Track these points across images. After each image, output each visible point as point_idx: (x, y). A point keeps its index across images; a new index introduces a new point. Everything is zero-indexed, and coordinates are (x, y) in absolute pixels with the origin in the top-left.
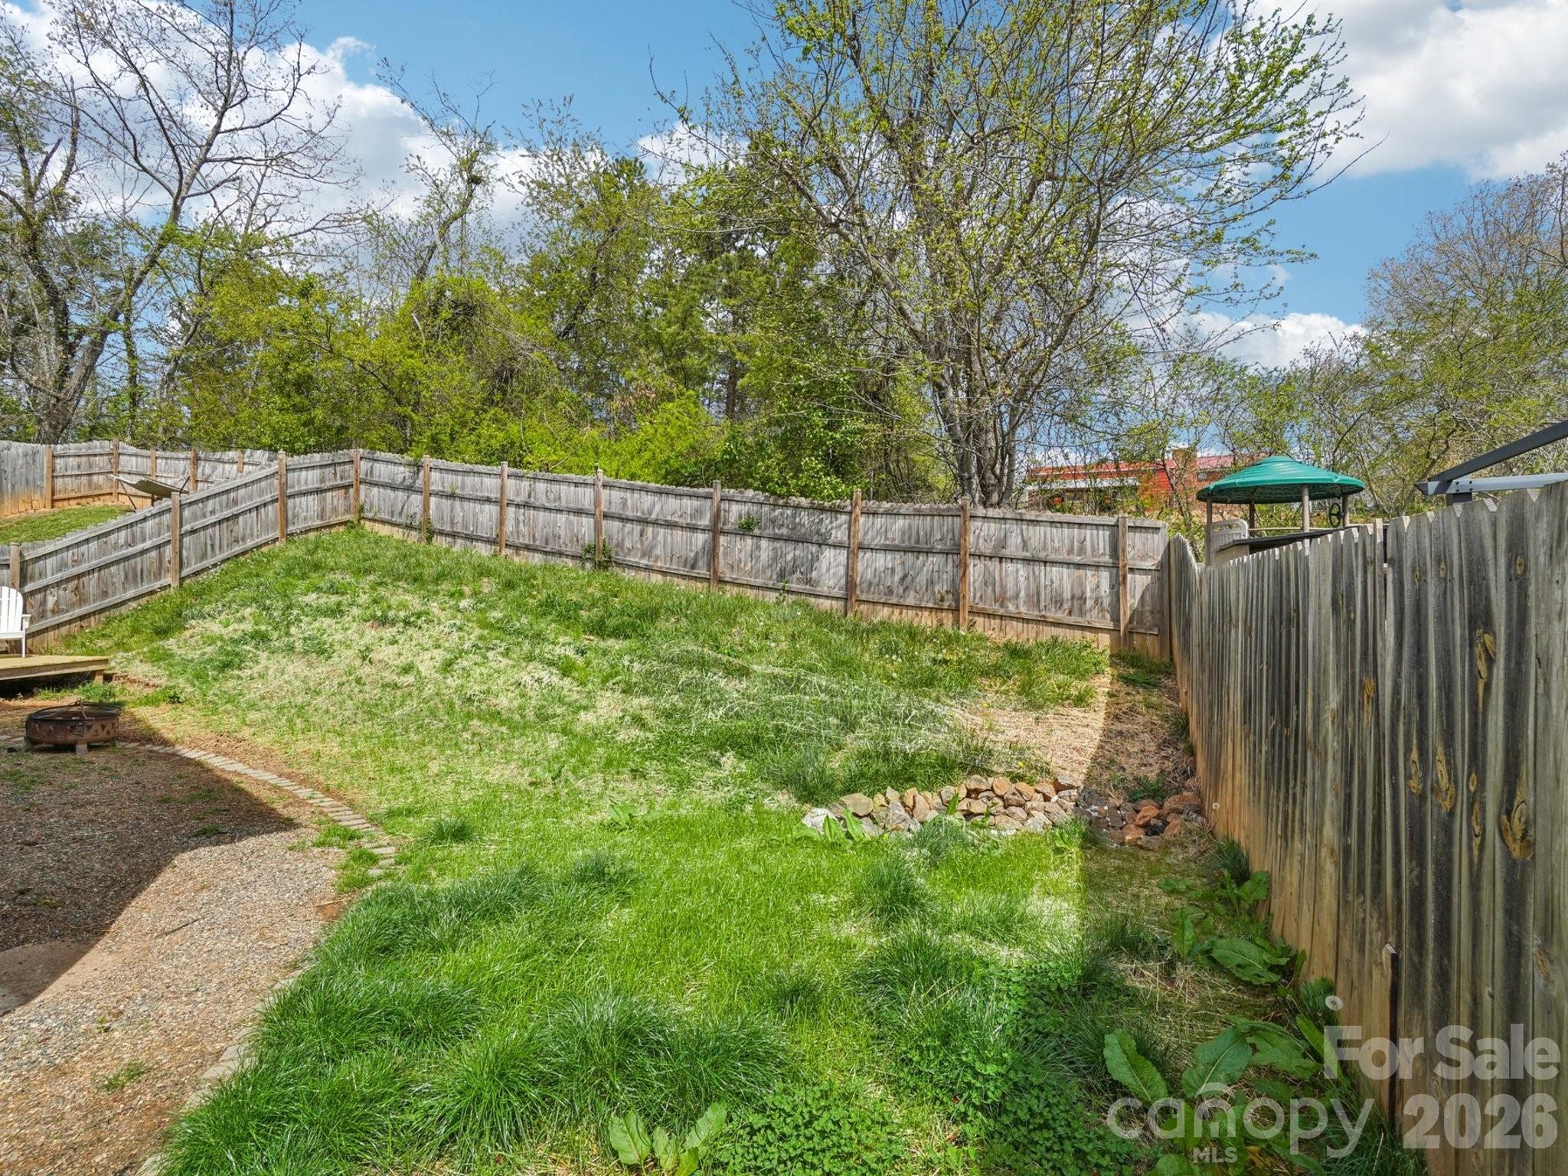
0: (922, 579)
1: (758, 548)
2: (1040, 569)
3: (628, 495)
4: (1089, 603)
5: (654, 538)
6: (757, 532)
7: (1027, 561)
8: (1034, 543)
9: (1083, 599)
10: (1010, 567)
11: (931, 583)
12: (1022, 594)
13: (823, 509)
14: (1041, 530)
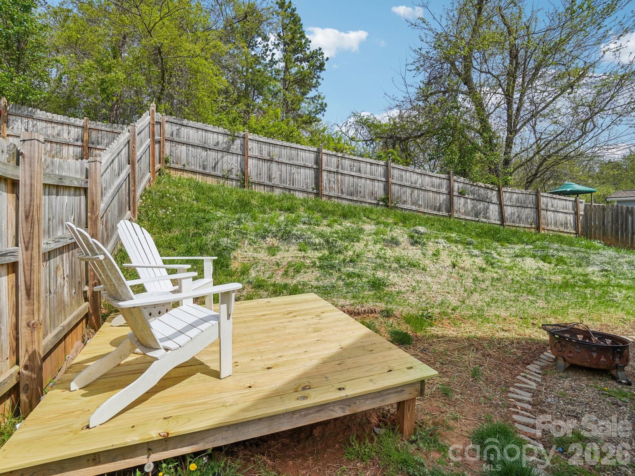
0: (524, 217)
1: (467, 203)
2: (556, 213)
3: (404, 173)
4: (569, 225)
5: (418, 196)
6: (467, 196)
7: (553, 211)
8: (555, 205)
9: (567, 224)
10: (549, 213)
11: (527, 218)
12: (553, 222)
13: (488, 188)
14: (556, 201)
